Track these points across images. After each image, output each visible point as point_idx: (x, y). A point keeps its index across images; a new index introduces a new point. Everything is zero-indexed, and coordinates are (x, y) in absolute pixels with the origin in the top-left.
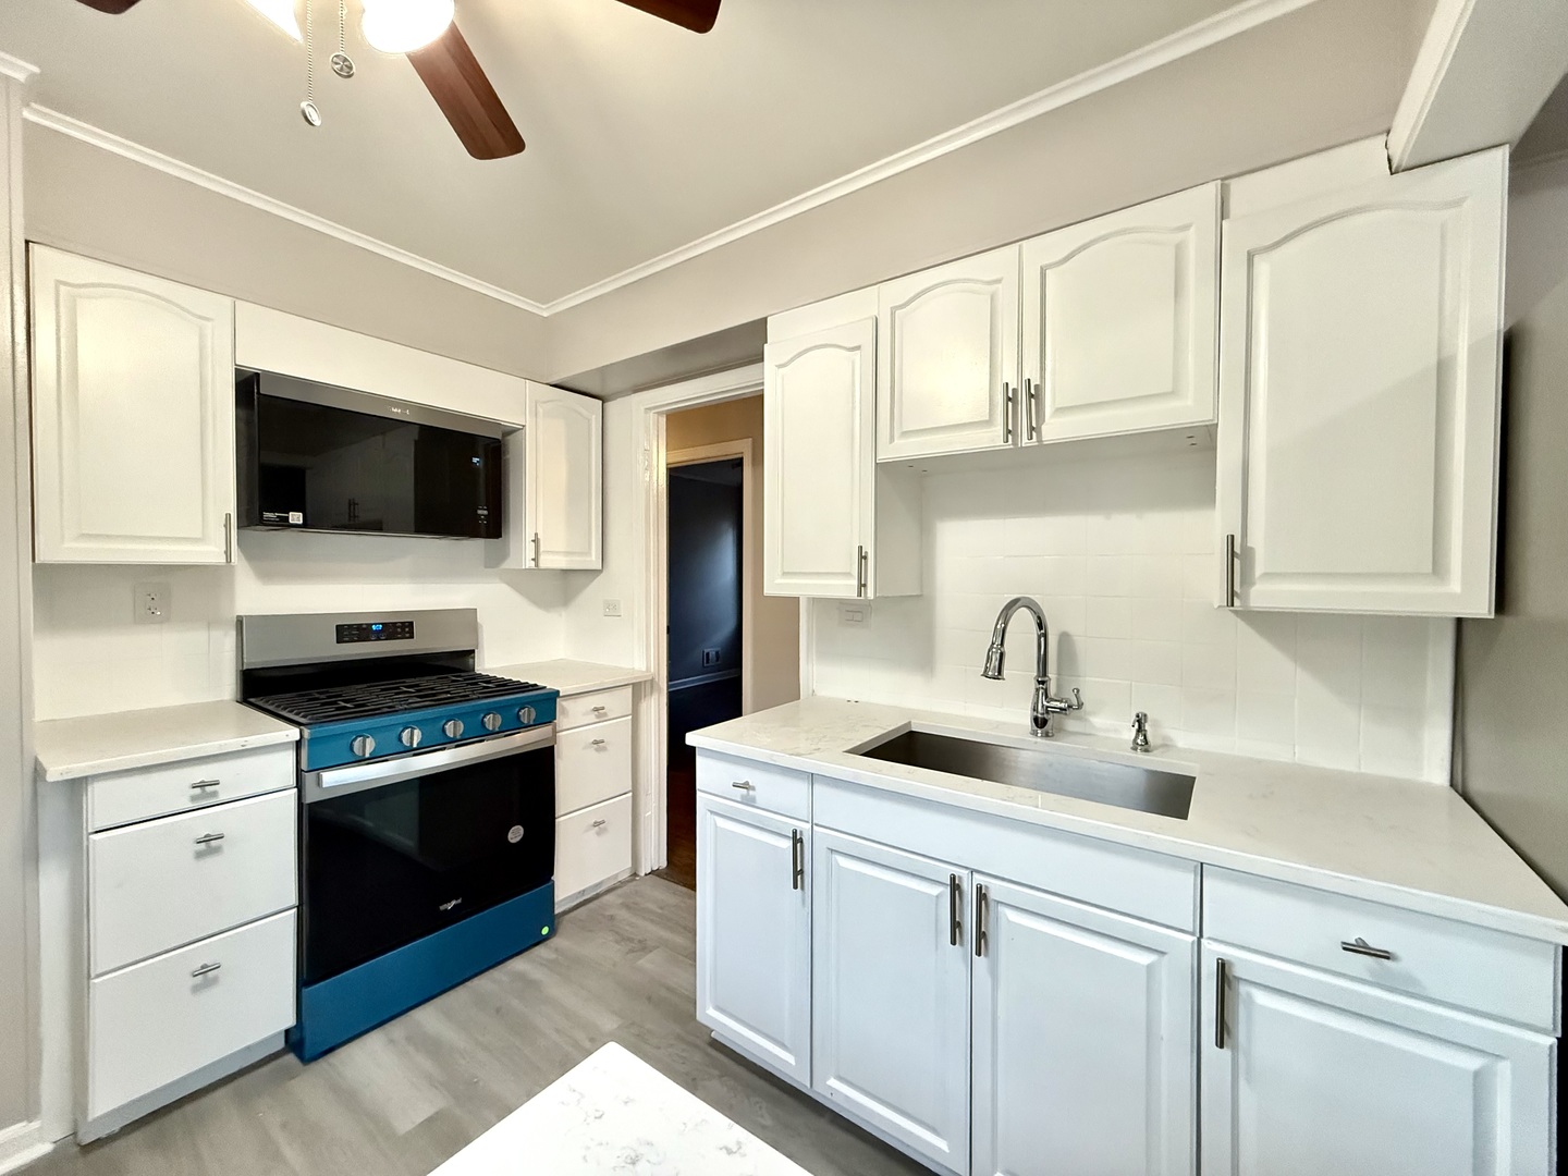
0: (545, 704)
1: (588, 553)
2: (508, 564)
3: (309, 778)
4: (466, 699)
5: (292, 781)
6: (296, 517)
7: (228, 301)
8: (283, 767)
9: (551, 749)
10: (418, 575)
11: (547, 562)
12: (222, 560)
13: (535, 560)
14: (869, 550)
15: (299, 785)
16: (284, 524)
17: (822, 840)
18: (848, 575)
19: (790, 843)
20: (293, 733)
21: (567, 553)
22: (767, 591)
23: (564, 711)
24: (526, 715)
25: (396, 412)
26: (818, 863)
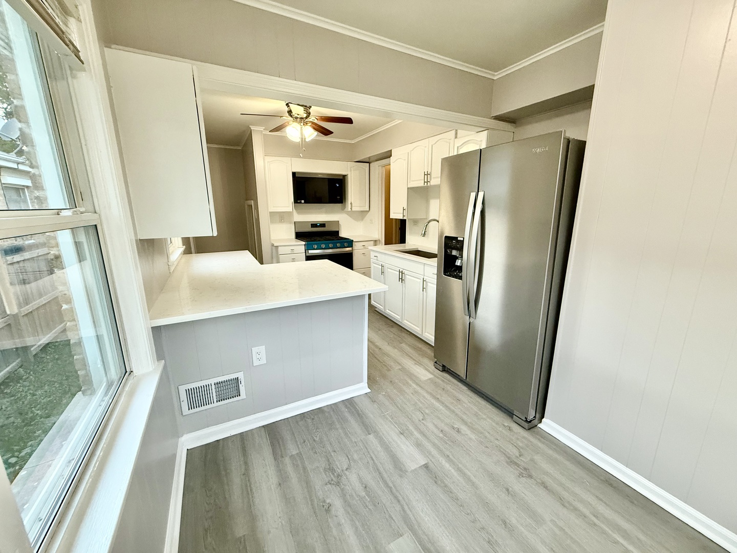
0: (350, 243)
1: (365, 207)
2: (346, 210)
3: (307, 251)
4: (333, 240)
5: (304, 252)
6: (303, 201)
7: (290, 158)
8: (303, 249)
9: (352, 253)
10: (327, 212)
11: (354, 209)
12: (292, 210)
13: (351, 209)
14: (406, 208)
15: (305, 252)
16: (301, 203)
17: (386, 266)
18: (401, 213)
19: (381, 267)
20: (304, 243)
21: (360, 207)
22: (391, 217)
23: (355, 245)
24: (346, 244)
25: (320, 176)
26: (386, 270)
